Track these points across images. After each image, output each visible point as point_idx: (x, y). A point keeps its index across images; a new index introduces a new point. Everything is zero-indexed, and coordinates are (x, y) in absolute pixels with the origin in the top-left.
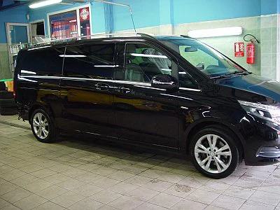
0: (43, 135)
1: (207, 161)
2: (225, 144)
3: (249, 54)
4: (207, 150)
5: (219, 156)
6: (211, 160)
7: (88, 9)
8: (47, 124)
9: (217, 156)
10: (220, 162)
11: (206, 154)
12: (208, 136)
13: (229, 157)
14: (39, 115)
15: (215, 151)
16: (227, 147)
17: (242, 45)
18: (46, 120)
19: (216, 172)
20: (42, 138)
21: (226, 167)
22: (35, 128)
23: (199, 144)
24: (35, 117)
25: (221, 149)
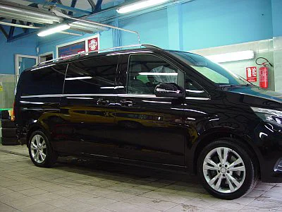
0: (40, 159)
1: (218, 179)
2: (237, 158)
3: (262, 78)
4: (217, 166)
5: (231, 173)
6: (222, 177)
7: (96, 39)
8: (45, 147)
9: (228, 172)
10: (232, 178)
11: (215, 171)
12: (218, 150)
13: (242, 172)
14: (37, 137)
15: (226, 166)
16: (240, 160)
17: (254, 70)
18: (44, 142)
19: (228, 191)
20: (39, 162)
21: (239, 185)
22: (32, 151)
23: (208, 159)
24: (33, 139)
25: (233, 164)
